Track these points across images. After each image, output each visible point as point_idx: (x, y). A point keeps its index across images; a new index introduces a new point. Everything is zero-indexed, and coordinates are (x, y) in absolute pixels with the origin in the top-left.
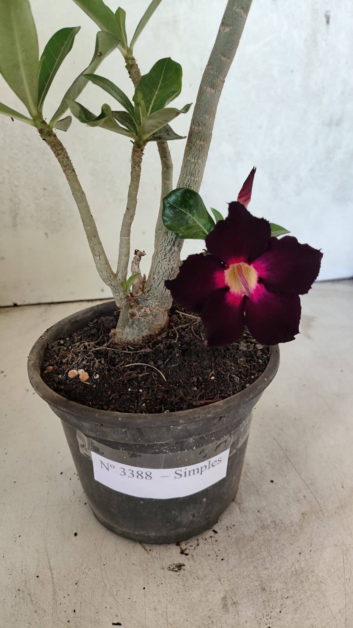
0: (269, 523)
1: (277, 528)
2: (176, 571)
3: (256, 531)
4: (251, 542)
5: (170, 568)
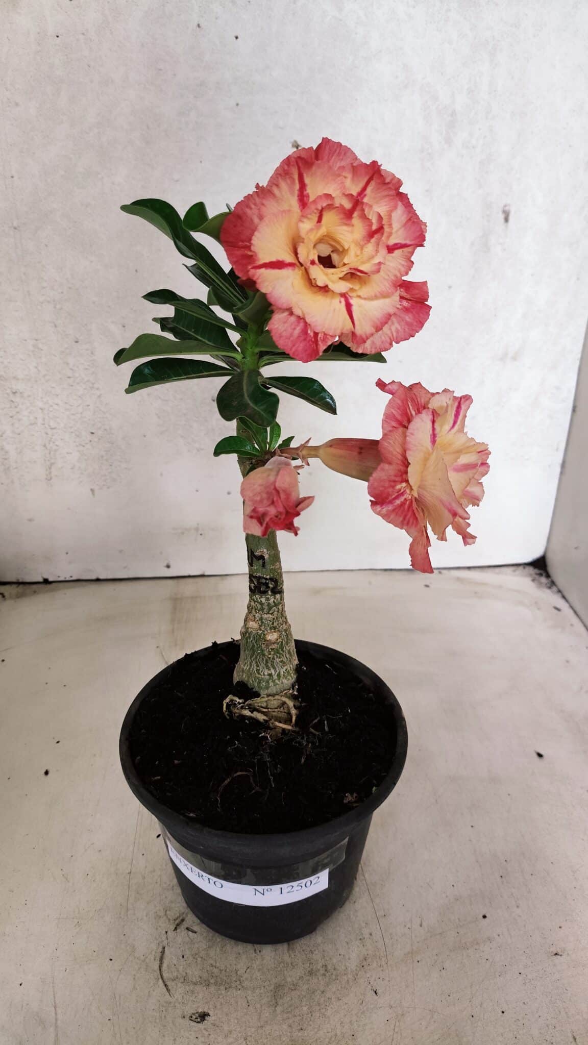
0: (319, 967)
1: (327, 975)
2: (198, 1022)
3: (301, 978)
4: (293, 992)
5: (192, 1017)
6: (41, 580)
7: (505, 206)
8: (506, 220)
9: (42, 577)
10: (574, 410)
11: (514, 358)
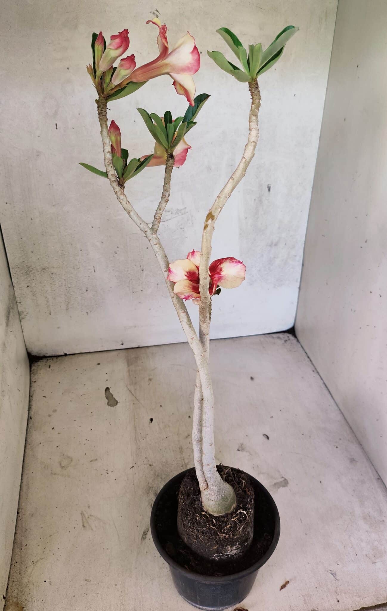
7: (268, 185)
8: (269, 190)
9: (64, 353)
10: (303, 265)
11: (276, 245)
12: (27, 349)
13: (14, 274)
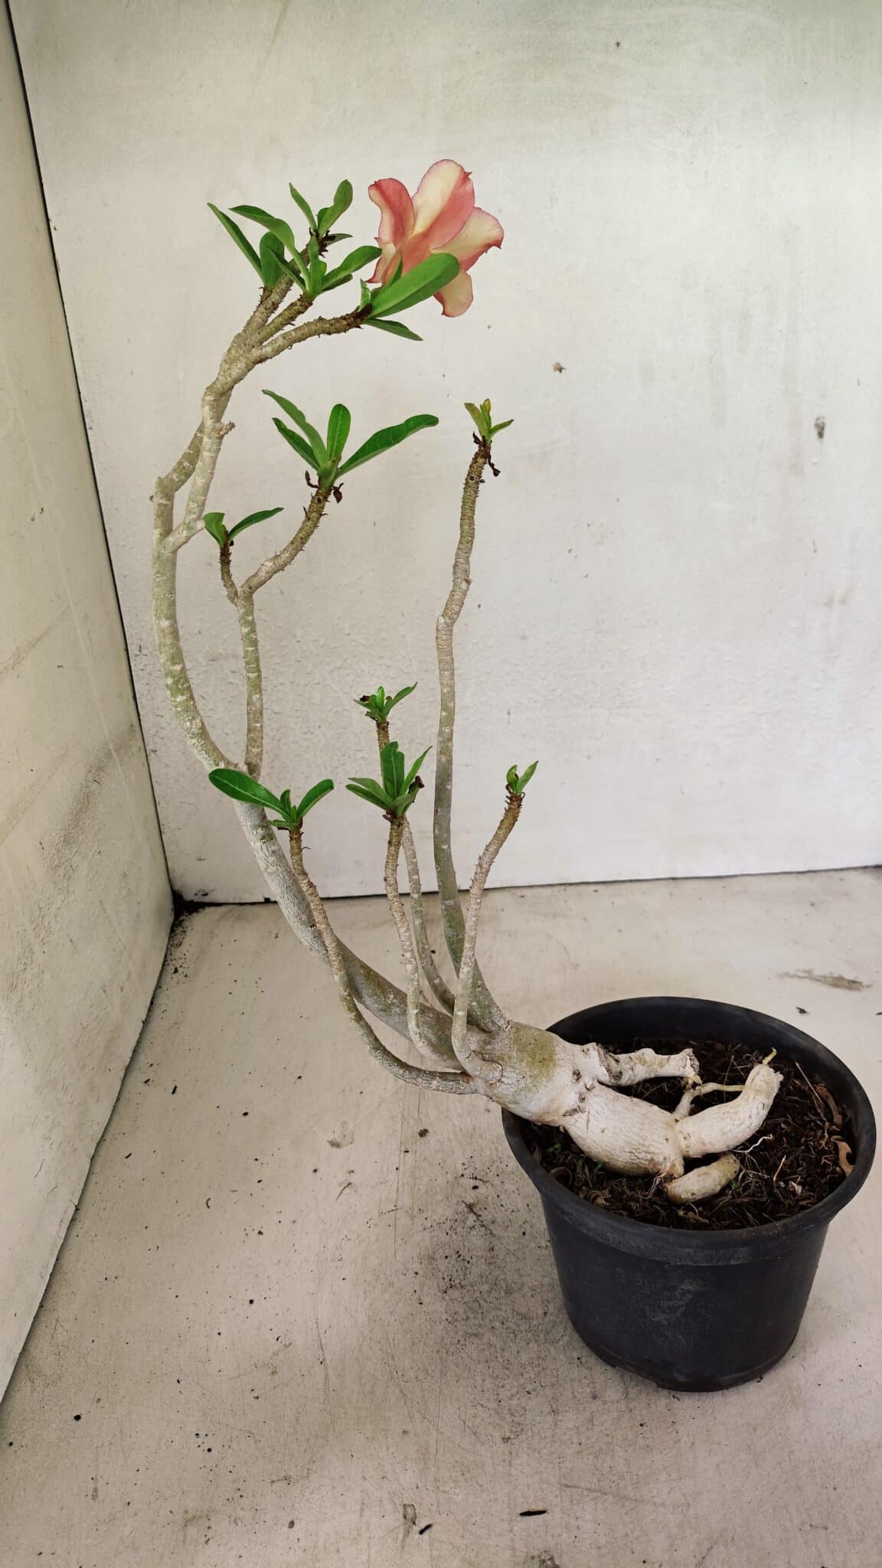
6: (263, 900)
7: (818, 419)
8: (821, 435)
9: (263, 896)
11: (843, 601)
12: (170, 881)
13: (141, 673)
